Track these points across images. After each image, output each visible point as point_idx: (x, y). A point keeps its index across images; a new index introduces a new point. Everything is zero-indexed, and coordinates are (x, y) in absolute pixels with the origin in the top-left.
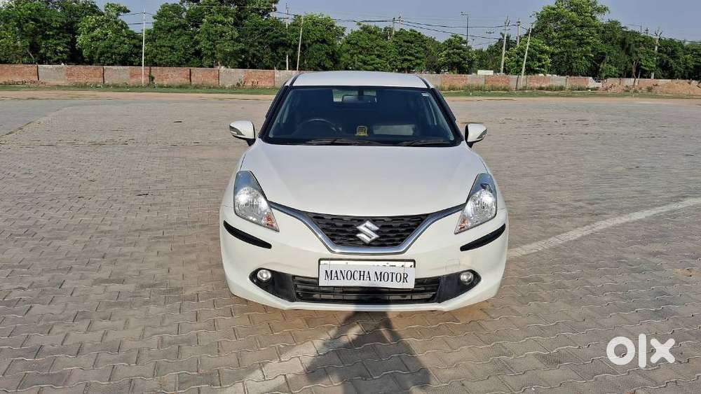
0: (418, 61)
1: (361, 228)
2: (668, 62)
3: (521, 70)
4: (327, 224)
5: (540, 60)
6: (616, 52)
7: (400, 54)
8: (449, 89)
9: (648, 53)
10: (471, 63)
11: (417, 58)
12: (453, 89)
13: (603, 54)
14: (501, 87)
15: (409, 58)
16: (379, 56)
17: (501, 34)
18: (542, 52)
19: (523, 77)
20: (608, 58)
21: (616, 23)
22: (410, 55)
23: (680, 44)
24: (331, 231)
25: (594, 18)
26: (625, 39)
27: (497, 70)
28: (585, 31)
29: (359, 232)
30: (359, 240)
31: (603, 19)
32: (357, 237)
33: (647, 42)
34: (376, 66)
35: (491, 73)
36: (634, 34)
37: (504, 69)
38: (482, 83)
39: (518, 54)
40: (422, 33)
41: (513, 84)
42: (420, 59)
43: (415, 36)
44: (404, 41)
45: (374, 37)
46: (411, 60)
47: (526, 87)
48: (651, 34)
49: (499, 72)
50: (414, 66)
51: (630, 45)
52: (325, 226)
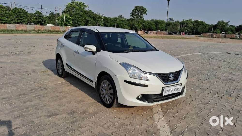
0: (24, 20)
1: (170, 76)
2: (106, 24)
3: (63, 25)
4: (162, 76)
5: (69, 22)
6: (92, 20)
7: (16, 17)
8: (38, 31)
9: (100, 21)
10: (45, 22)
11: (24, 19)
12: (40, 31)
13: (88, 20)
14: (57, 30)
15: (21, 18)
16: (7, 17)
17: (50, 11)
18: (69, 19)
19: (64, 27)
20: (90, 22)
21: (91, 11)
22: (21, 17)
23: (109, 18)
24: (163, 78)
25: (84, 9)
26: (94, 16)
27: (54, 24)
28: (82, 13)
29: (170, 77)
30: (170, 80)
31: (87, 9)
32: (170, 79)
33: (100, 18)
34: (6, 21)
35: (52, 25)
36: (96, 15)
37: (57, 24)
38: (50, 29)
39: (61, 19)
40: (24, 9)
41: (61, 29)
42: (25, 19)
43: (22, 11)
44: (18, 12)
45: (4, 10)
46: (21, 19)
47: (65, 30)
48: (101, 15)
49: (55, 25)
50: (23, 22)
51: (96, 18)
52: (161, 77)
